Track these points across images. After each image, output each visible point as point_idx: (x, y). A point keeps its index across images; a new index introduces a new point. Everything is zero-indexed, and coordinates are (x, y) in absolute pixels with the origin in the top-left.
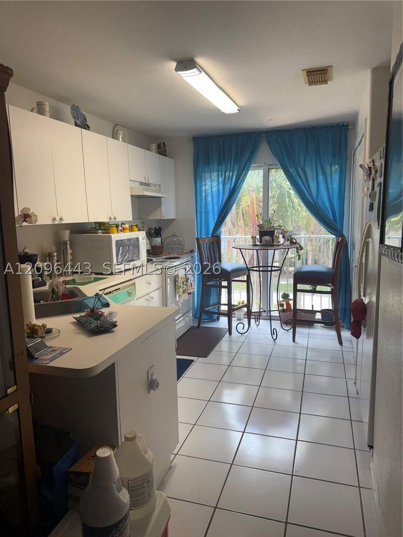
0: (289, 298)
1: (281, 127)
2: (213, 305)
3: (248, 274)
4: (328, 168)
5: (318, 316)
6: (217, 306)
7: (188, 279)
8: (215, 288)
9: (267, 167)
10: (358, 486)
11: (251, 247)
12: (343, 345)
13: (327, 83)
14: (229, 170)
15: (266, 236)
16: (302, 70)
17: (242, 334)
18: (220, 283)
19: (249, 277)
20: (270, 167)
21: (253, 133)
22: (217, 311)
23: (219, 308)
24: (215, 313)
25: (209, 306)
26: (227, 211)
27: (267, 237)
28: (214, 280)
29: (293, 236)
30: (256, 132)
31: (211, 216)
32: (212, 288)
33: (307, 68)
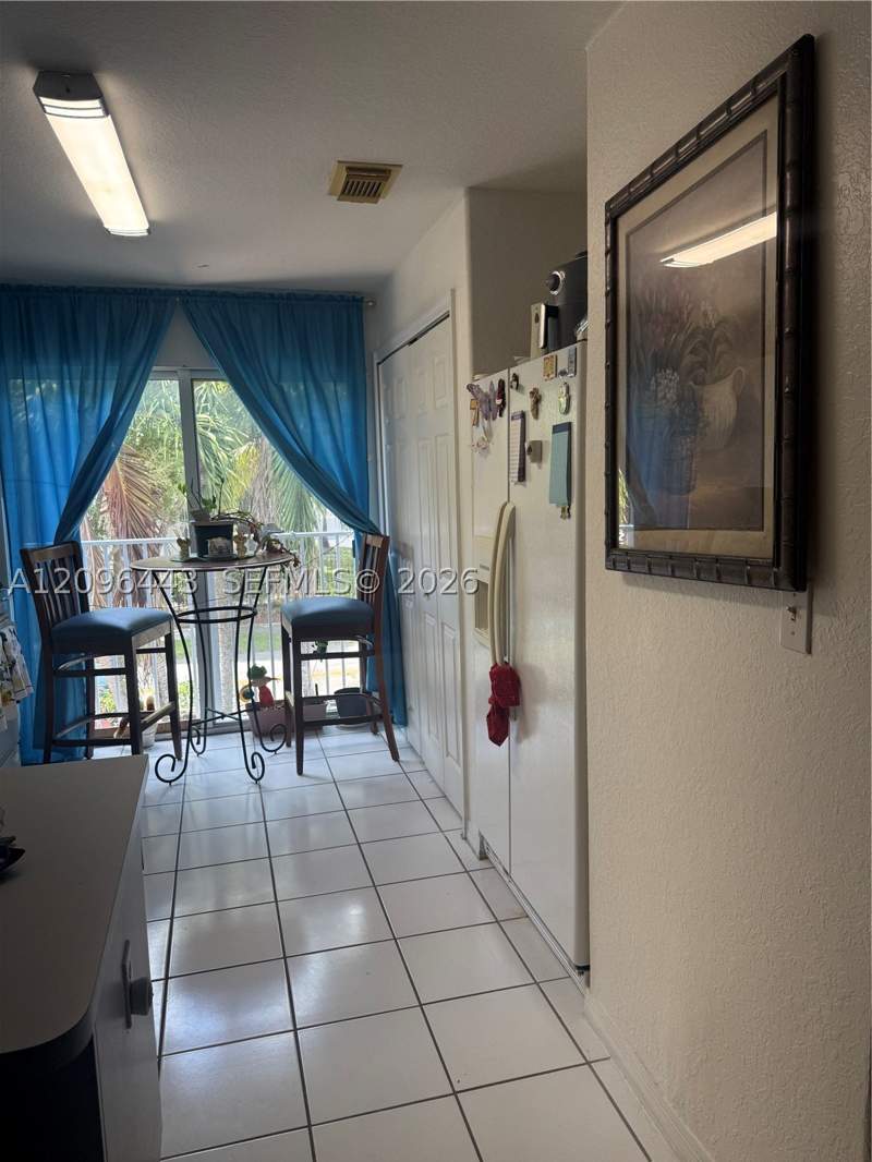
0: (267, 675)
1: (220, 285)
2: (77, 721)
3: (167, 632)
4: (329, 388)
5: (331, 707)
6: (84, 723)
7: (14, 663)
8: (76, 679)
9: (187, 375)
10: (584, 1061)
11: (178, 566)
12: (401, 758)
13: (376, 202)
14: (92, 373)
15: (216, 537)
16: (339, 162)
17: (170, 782)
18: (90, 663)
19: (169, 639)
20: (195, 376)
21: (151, 291)
22: (84, 737)
23: (90, 727)
24: (80, 743)
25: (65, 727)
26: (94, 480)
27: (220, 539)
28: (73, 656)
29: (272, 537)
30: (158, 290)
31: (48, 490)
32: (70, 680)
33: (350, 160)
